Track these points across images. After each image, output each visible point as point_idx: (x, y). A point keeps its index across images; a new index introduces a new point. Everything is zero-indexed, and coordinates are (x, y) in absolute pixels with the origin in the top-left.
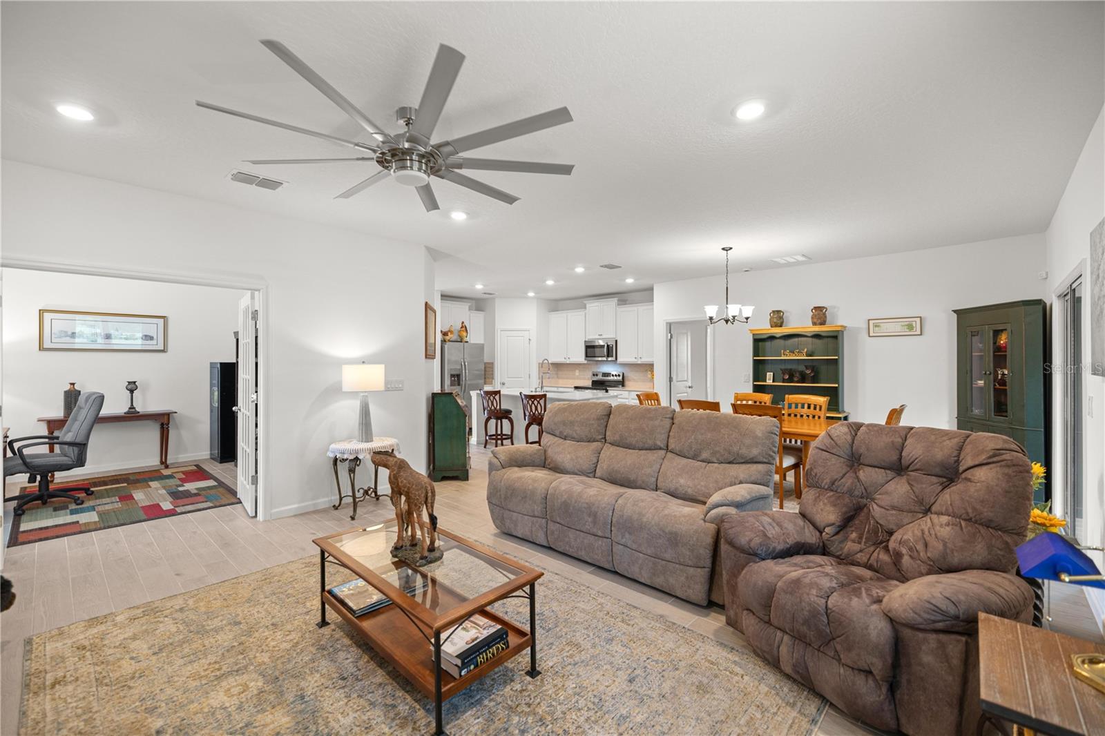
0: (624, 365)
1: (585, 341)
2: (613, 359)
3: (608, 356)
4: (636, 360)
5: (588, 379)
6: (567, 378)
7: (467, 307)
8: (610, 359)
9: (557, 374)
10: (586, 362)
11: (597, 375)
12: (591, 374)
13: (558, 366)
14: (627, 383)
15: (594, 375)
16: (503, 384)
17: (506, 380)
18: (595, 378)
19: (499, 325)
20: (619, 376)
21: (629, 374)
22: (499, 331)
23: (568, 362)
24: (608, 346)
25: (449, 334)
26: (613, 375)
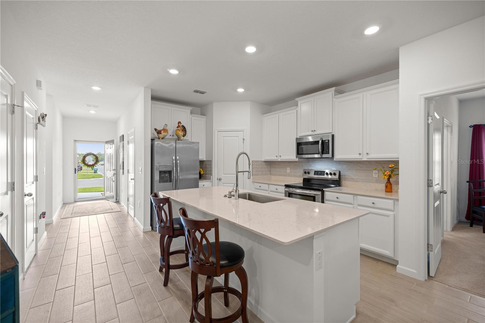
0: (341, 162)
1: (297, 139)
2: (330, 155)
3: (323, 153)
4: (361, 157)
5: (299, 176)
6: (280, 175)
7: (189, 112)
8: (324, 156)
9: (270, 171)
10: (297, 160)
11: (309, 173)
12: (302, 172)
13: (270, 164)
14: (343, 182)
15: (305, 173)
16: (220, 180)
17: (222, 176)
18: (307, 176)
19: (216, 127)
20: (335, 174)
21: (346, 172)
22: (216, 132)
23: (279, 160)
24: (322, 141)
25: (162, 132)
26: (327, 174)
